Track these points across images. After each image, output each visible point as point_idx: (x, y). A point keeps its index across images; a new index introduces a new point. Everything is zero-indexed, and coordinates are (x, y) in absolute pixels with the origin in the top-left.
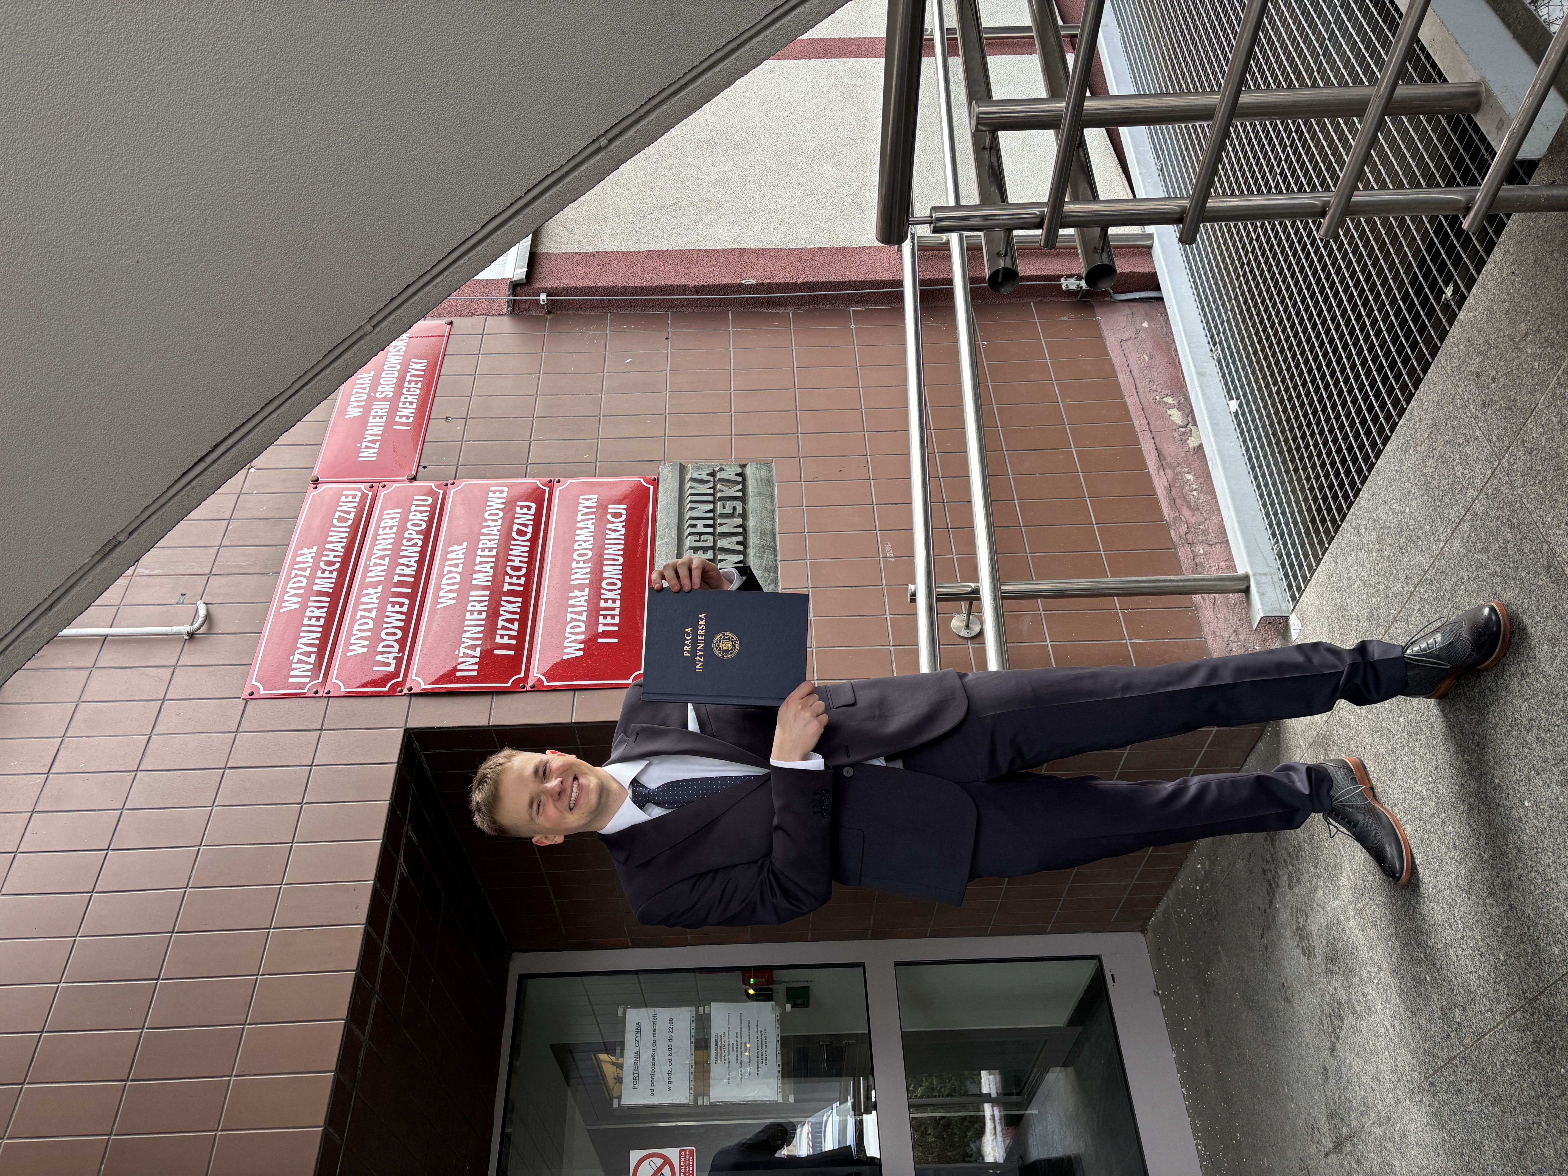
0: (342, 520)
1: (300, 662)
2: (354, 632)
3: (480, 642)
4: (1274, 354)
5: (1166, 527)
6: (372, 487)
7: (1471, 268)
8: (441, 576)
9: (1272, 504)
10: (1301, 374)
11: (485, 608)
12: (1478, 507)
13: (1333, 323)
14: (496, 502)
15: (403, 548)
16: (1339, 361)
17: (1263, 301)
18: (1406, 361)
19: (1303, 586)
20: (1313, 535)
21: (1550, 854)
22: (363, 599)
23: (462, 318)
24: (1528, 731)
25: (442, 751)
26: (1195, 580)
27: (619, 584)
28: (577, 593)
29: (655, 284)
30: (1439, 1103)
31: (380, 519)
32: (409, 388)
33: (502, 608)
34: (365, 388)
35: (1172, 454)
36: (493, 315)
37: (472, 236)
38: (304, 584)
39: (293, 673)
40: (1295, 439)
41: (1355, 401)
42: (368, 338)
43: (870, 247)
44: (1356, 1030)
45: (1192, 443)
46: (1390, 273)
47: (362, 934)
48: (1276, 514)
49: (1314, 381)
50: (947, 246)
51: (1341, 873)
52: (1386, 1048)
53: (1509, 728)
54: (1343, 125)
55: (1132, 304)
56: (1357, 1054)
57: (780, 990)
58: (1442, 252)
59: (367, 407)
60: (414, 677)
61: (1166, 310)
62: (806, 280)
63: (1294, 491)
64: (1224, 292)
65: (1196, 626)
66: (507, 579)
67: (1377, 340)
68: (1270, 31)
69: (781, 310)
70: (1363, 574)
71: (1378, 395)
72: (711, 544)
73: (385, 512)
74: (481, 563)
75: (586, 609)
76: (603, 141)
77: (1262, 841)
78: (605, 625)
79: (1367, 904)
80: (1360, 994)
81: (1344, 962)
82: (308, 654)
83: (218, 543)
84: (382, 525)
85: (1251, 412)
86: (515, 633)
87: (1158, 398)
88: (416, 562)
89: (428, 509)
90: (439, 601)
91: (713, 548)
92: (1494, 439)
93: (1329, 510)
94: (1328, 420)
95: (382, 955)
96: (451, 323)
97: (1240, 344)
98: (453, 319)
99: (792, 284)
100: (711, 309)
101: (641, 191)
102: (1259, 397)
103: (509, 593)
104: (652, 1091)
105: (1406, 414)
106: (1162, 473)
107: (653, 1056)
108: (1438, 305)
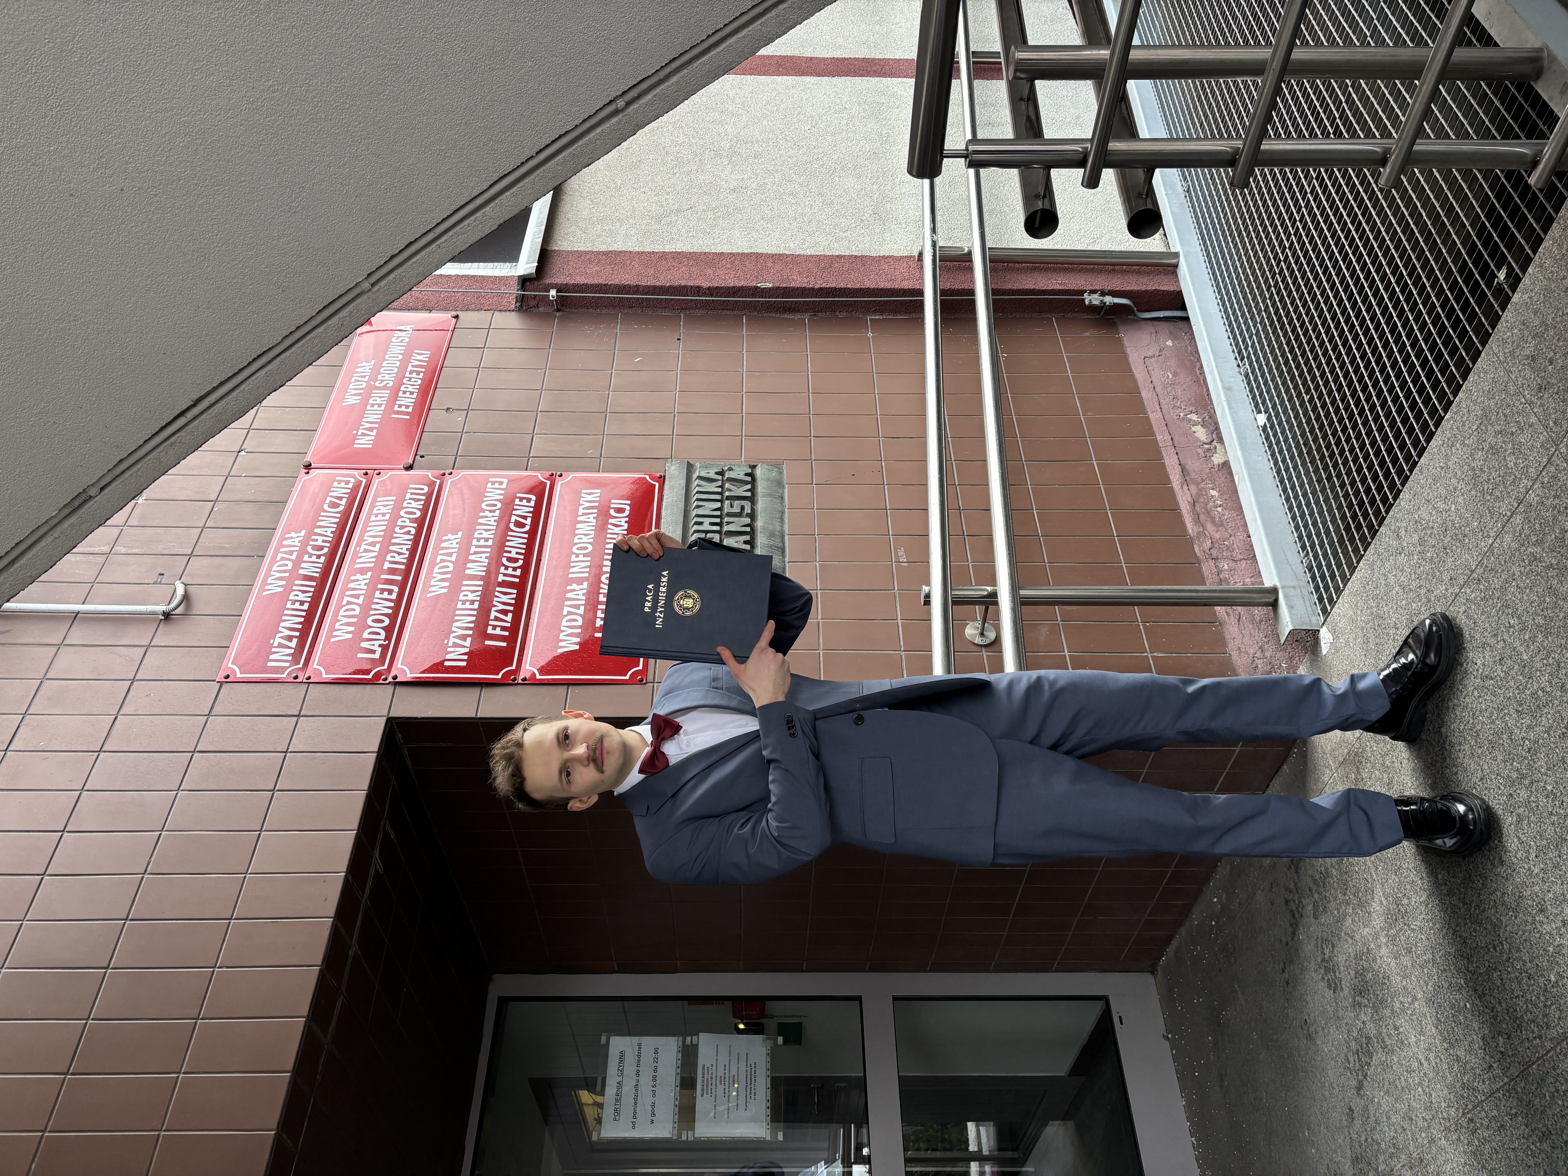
0: (334, 505)
1: (281, 646)
2: (339, 618)
3: (471, 632)
4: (1307, 362)
5: (1190, 542)
6: (366, 474)
7: (1527, 248)
8: (433, 564)
9: (1303, 516)
10: (1336, 379)
11: (478, 598)
12: (1532, 498)
14: (495, 494)
15: (395, 535)
16: (1379, 360)
17: (1296, 309)
18: (1453, 351)
19: (1335, 597)
20: (1347, 543)
22: (351, 585)
23: (469, 313)
25: (426, 745)
28: (575, 586)
29: (668, 284)
30: (1479, 1141)
31: (373, 506)
32: (410, 378)
33: (495, 599)
34: (364, 377)
35: (1196, 469)
36: (501, 310)
37: (480, 194)
38: (290, 567)
39: (272, 657)
40: (1328, 446)
41: (1396, 399)
42: (366, 296)
43: (890, 257)
44: (1386, 1066)
46: (1436, 264)
47: (329, 929)
48: (1306, 526)
49: (1350, 384)
51: (1373, 898)
52: (1420, 1084)
55: (1156, 323)
56: (1387, 1092)
57: (771, 1024)
58: (1495, 235)
59: (366, 395)
60: (399, 666)
61: (1191, 328)
62: (824, 285)
63: (1327, 500)
64: (1253, 305)
65: (1220, 641)
66: (502, 570)
67: (1421, 335)
69: (797, 316)
70: (1402, 579)
73: (379, 499)
74: (476, 553)
75: (584, 602)
76: (620, 103)
77: (1285, 869)
79: (1401, 929)
80: (1391, 1026)
81: (1374, 994)
82: (290, 638)
83: (202, 524)
84: (375, 511)
85: (1280, 423)
86: (508, 625)
87: (1182, 414)
88: (407, 550)
89: (424, 498)
90: (431, 589)
92: (1552, 424)
93: (1366, 515)
94: (1365, 423)
95: (351, 953)
96: (457, 317)
97: (1269, 355)
98: (459, 313)
99: (809, 289)
100: (724, 312)
101: (657, 195)
102: (1289, 407)
103: (504, 584)
104: (634, 1123)
105: (1454, 407)
106: (1186, 488)
107: (636, 1086)
108: (1490, 290)
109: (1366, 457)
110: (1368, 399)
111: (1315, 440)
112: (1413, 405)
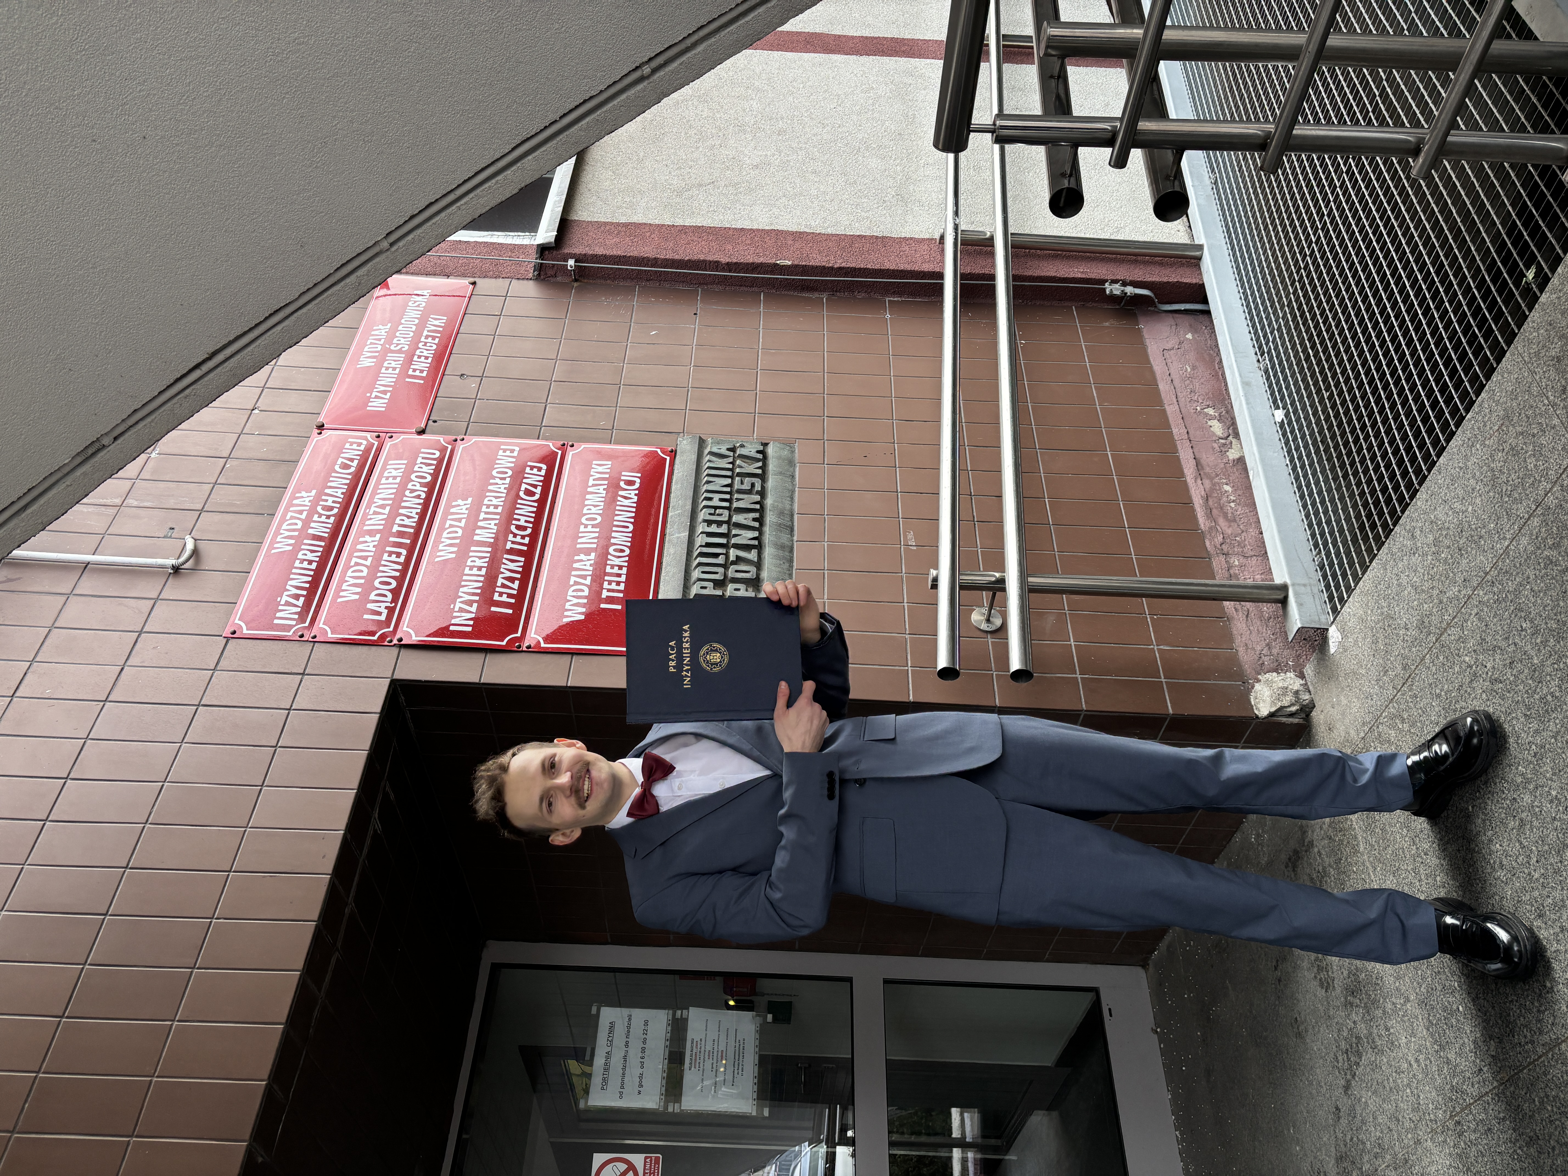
0: (345, 466)
1: (288, 604)
2: (347, 579)
3: (477, 598)
4: (1328, 358)
5: (1201, 536)
6: (378, 437)
7: (1558, 249)
8: (442, 529)
9: (1317, 513)
11: (486, 565)
13: (1397, 320)
14: (506, 461)
15: (405, 499)
16: (1402, 358)
17: (1320, 305)
18: (1478, 351)
19: (1345, 596)
20: (1361, 542)
22: (359, 547)
23: (486, 280)
25: (430, 708)
26: (1228, 588)
27: (627, 551)
28: (582, 557)
29: (687, 259)
30: (1466, 1144)
31: (384, 469)
32: (426, 343)
33: (502, 566)
34: (380, 340)
35: (1211, 464)
36: (518, 279)
38: (299, 527)
39: (278, 615)
40: (1346, 444)
41: (1417, 398)
42: (385, 256)
43: (911, 239)
44: (1375, 1067)
46: (1465, 262)
47: (326, 886)
48: (1319, 524)
49: (1371, 381)
52: (1408, 1085)
55: (1177, 315)
56: (1375, 1092)
57: (761, 1001)
58: (1525, 234)
59: (381, 358)
60: (405, 629)
61: (1212, 321)
62: (843, 265)
63: (1342, 498)
64: (1276, 300)
65: (1227, 637)
66: (511, 537)
67: (1446, 333)
69: (815, 296)
70: (1415, 579)
72: (726, 519)
73: (390, 462)
74: (485, 519)
75: (591, 573)
76: (647, 70)
78: (609, 590)
80: (1382, 1027)
81: (1367, 996)
82: (297, 597)
83: (213, 479)
84: (386, 474)
85: (1298, 420)
86: (515, 592)
87: (1198, 408)
88: (417, 513)
89: (435, 462)
90: (438, 554)
91: (728, 522)
93: (1381, 514)
94: (1385, 421)
95: (347, 911)
96: (474, 283)
97: (1290, 351)
98: (476, 280)
99: (828, 268)
100: (742, 288)
101: (680, 168)
102: (1308, 404)
103: (511, 551)
104: (621, 1093)
105: (1476, 407)
106: (1199, 482)
107: (625, 1058)
108: (1517, 289)
109: (1384, 455)
110: (1389, 397)
111: (1334, 437)
112: (1435, 404)
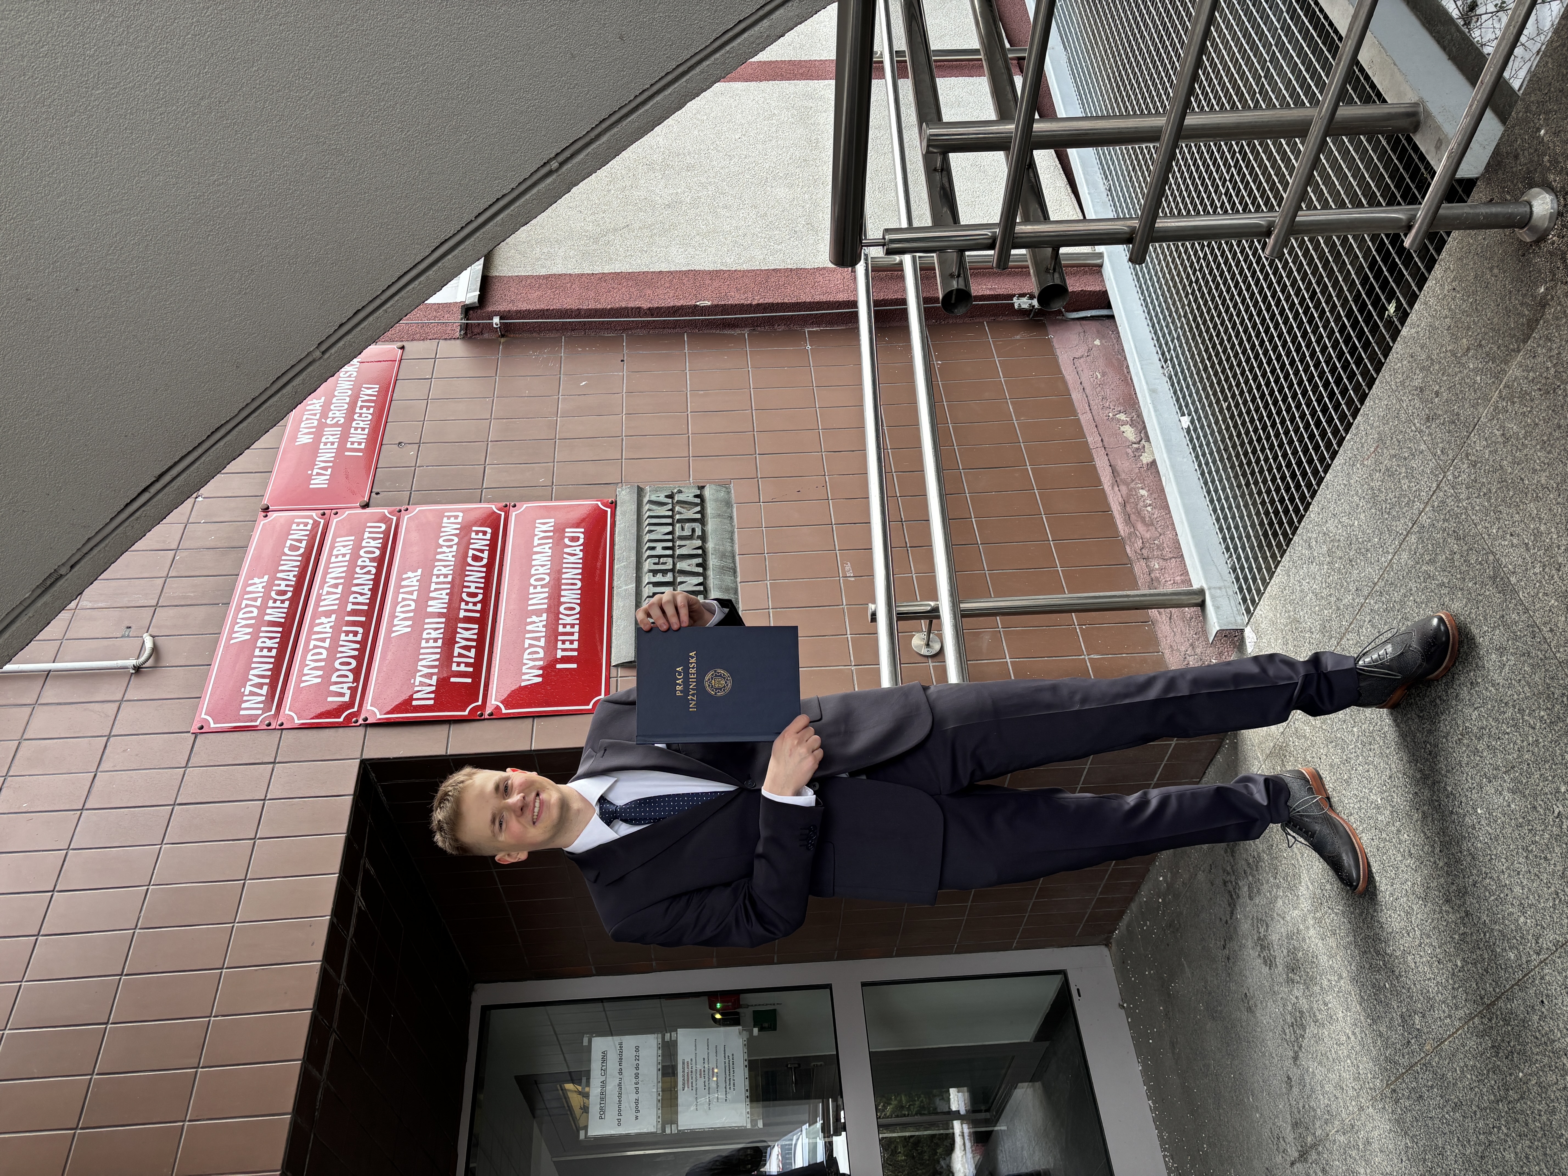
0: (293, 548)
1: (252, 694)
2: (307, 663)
3: (436, 670)
4: (1224, 371)
5: (1121, 543)
6: (324, 514)
7: (1413, 285)
8: (395, 604)
9: (1226, 518)
10: (1250, 391)
11: (441, 636)
12: (1424, 519)
13: (1280, 340)
14: (450, 527)
15: (356, 576)
16: (1287, 377)
17: (1212, 319)
18: (1351, 376)
19: (1257, 599)
20: (1266, 548)
21: (1503, 860)
22: (316, 629)
23: (415, 343)
24: (1479, 739)
25: (400, 782)
26: (1151, 595)
27: (578, 609)
28: (534, 618)
29: (609, 307)
30: (1402, 1110)
31: (332, 548)
32: (361, 414)
33: (458, 635)
34: (315, 415)
35: (1126, 470)
36: (446, 339)
37: (422, 260)
38: (255, 614)
39: (244, 705)
40: (1246, 454)
41: (1303, 416)
42: (317, 364)
43: (824, 268)
44: (1318, 1039)
45: (1146, 459)
46: (1334, 290)
47: (318, 971)
48: (1229, 528)
49: (1263, 396)
50: (900, 267)
51: (1300, 883)
52: (1348, 1056)
53: (1460, 737)
54: (1285, 146)
55: (1084, 322)
56: (1320, 1063)
57: (747, 1014)
58: (1385, 270)
59: (318, 434)
60: (369, 707)
61: (1117, 328)
62: (761, 301)
63: (1246, 505)
64: (1173, 310)
65: (1152, 641)
66: (463, 605)
67: (1323, 356)
68: (1213, 54)
69: (738, 331)
70: (1315, 586)
71: (1325, 410)
72: (671, 567)
73: (338, 540)
74: (436, 590)
75: (544, 634)
76: (554, 165)
77: (1222, 852)
78: (563, 650)
79: (1326, 913)
80: (1321, 1002)
81: (1305, 971)
82: (260, 686)
83: (165, 574)
84: (335, 552)
85: (1202, 427)
86: (472, 661)
87: (1111, 415)
88: (369, 590)
89: (382, 536)
90: (394, 629)
91: (673, 570)
92: (1439, 452)
93: (1281, 524)
94: (1277, 435)
95: (340, 992)
96: (403, 348)
97: (1190, 360)
98: (405, 343)
99: (747, 305)
100: (666, 331)
101: (593, 214)
102: (1209, 413)
103: (465, 620)
104: (619, 1120)
105: (1353, 429)
106: (1116, 489)
107: (620, 1085)
108: (1382, 322)
109: (1279, 468)
